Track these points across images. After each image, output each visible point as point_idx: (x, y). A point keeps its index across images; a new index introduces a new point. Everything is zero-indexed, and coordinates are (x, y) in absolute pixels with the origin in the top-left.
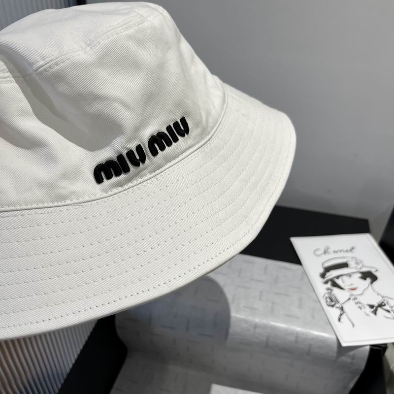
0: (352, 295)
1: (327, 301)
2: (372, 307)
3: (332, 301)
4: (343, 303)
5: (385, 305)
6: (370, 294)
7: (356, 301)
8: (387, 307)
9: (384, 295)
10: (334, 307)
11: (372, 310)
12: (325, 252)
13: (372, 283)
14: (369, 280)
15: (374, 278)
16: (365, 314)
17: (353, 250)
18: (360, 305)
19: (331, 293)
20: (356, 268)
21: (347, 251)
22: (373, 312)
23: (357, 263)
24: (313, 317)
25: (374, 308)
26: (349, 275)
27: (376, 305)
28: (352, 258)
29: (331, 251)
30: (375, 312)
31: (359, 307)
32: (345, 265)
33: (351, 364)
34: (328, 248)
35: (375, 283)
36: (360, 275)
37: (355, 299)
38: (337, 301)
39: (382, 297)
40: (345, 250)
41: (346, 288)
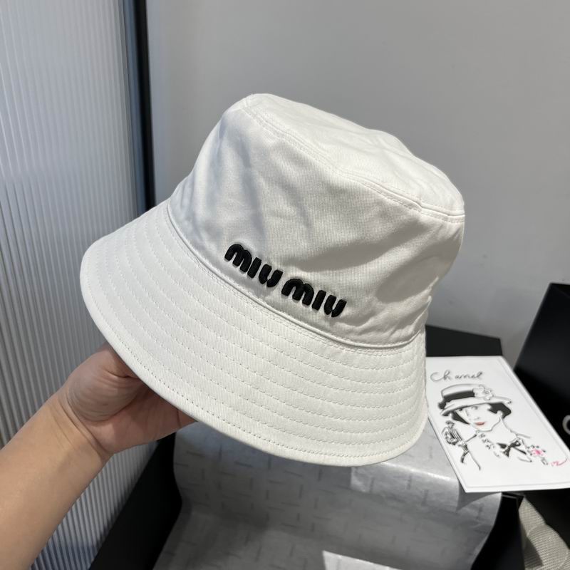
0: (479, 431)
1: (447, 438)
2: (503, 446)
3: (454, 438)
4: (468, 441)
5: (520, 445)
6: (502, 431)
7: (484, 438)
8: (522, 448)
9: (519, 432)
10: (457, 445)
11: (504, 450)
12: (445, 377)
13: (504, 417)
14: (500, 414)
15: (507, 412)
16: (495, 454)
17: (481, 376)
18: (489, 444)
19: (452, 427)
20: (484, 398)
21: (473, 377)
22: (504, 452)
23: (485, 392)
24: (431, 456)
25: (507, 448)
26: (476, 407)
27: (509, 444)
28: (480, 386)
29: (453, 375)
30: (507, 453)
31: (488, 446)
32: (470, 394)
33: (477, 518)
34: (449, 373)
35: (508, 418)
36: (489, 407)
37: (482, 436)
38: (460, 438)
39: (517, 435)
40: (471, 376)
41: (472, 422)
